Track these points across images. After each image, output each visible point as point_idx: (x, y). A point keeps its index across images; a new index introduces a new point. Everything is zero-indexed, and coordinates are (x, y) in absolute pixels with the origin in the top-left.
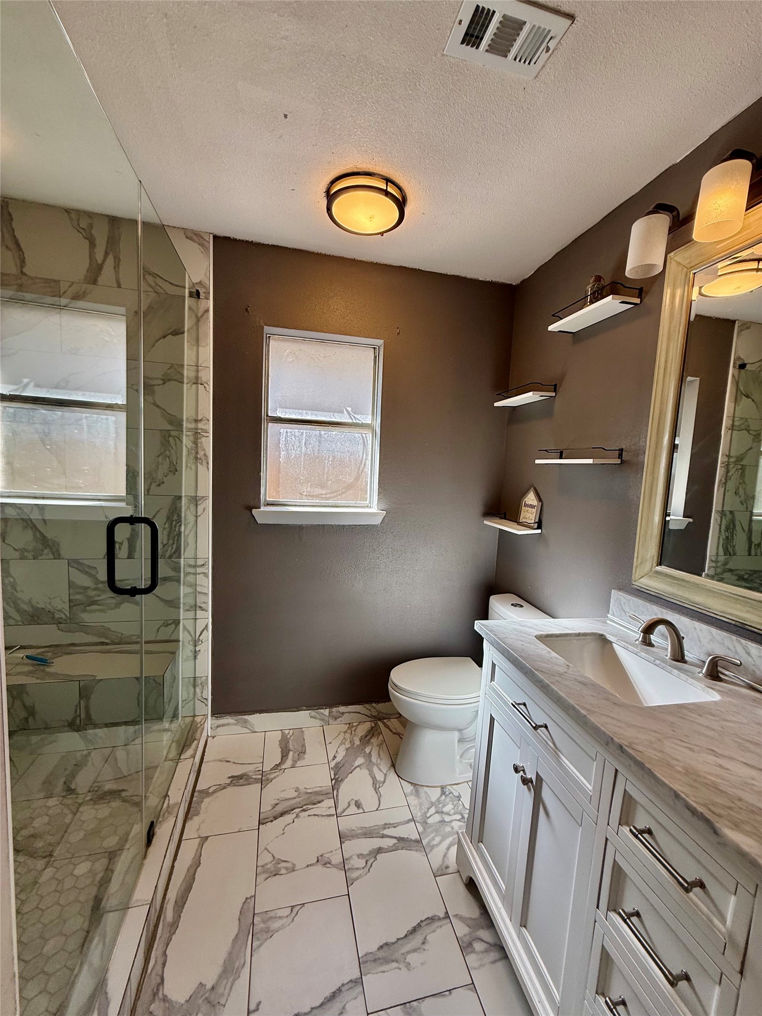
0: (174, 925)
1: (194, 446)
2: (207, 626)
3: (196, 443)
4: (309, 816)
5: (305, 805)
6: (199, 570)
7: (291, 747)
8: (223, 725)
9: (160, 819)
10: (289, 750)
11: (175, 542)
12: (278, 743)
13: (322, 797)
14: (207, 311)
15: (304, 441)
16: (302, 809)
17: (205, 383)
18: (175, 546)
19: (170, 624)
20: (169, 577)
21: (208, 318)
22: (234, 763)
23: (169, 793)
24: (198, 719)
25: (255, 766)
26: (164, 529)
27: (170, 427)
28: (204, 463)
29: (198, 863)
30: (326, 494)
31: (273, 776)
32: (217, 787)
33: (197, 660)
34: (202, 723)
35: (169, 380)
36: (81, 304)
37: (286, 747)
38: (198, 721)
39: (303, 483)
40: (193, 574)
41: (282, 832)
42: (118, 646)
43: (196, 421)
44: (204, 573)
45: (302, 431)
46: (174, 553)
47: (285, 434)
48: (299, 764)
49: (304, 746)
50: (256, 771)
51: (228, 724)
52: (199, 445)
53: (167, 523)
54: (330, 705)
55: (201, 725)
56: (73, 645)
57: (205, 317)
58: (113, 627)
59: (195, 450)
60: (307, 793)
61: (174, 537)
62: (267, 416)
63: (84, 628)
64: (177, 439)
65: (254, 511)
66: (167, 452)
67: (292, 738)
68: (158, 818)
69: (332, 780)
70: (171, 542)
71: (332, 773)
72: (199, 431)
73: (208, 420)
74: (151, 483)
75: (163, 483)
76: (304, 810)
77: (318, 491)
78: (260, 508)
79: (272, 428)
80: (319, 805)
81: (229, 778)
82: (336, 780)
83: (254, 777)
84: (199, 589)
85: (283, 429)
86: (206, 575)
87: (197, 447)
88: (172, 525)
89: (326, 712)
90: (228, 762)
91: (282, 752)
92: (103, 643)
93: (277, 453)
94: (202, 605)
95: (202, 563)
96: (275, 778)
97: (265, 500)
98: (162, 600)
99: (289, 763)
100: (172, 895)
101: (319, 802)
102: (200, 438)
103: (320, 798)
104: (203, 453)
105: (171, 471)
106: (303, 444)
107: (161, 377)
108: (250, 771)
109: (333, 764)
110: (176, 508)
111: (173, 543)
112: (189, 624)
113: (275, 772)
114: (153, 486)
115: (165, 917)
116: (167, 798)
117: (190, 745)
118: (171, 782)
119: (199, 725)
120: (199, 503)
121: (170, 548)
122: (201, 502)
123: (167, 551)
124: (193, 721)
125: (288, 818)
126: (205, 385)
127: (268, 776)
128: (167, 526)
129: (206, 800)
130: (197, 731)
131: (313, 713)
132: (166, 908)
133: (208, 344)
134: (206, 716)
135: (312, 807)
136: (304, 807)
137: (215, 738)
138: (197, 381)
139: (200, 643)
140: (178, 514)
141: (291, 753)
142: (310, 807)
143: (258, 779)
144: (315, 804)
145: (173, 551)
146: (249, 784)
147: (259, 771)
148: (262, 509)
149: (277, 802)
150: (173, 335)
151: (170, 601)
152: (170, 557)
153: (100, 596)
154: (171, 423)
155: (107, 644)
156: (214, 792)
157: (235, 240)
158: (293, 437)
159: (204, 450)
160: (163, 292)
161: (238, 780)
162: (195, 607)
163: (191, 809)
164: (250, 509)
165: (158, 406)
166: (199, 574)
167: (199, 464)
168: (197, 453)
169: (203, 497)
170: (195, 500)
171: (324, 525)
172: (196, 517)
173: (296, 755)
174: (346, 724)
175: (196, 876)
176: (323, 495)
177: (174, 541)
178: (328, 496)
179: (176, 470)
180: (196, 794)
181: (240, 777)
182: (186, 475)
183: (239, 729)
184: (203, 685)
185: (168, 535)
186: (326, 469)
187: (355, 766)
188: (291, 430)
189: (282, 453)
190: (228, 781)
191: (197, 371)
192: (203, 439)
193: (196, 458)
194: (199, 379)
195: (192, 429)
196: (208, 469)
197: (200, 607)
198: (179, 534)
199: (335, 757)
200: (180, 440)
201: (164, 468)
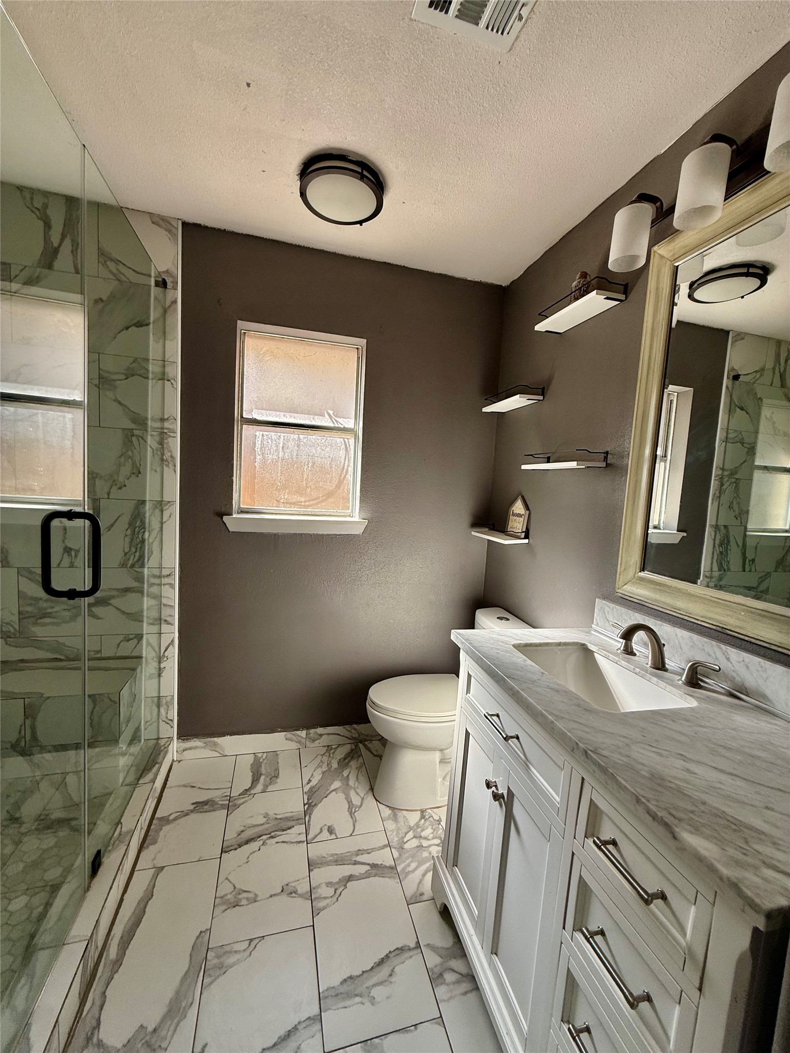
0: (117, 963)
1: (160, 446)
2: (173, 641)
3: (161, 443)
4: (277, 843)
5: (273, 832)
6: (165, 581)
7: (263, 771)
8: (190, 749)
9: (110, 848)
10: (261, 774)
11: (138, 550)
12: (249, 767)
13: (293, 823)
14: (175, 302)
15: (281, 445)
16: (269, 836)
17: (172, 379)
18: (137, 554)
19: (132, 639)
20: (131, 588)
21: (176, 310)
22: (199, 788)
23: (122, 821)
24: (162, 742)
25: (224, 790)
26: (126, 535)
27: (132, 426)
28: (170, 465)
29: (150, 896)
30: (305, 502)
31: (241, 801)
32: (178, 814)
33: (161, 678)
34: (166, 746)
35: (133, 375)
36: (34, 290)
37: (258, 772)
38: (162, 744)
39: (280, 490)
40: (158, 585)
41: (246, 861)
42: (72, 663)
43: (163, 420)
44: (170, 584)
45: (279, 434)
46: (136, 562)
47: (261, 437)
48: (270, 788)
49: (277, 770)
50: (223, 797)
51: (196, 748)
52: (165, 445)
53: (129, 530)
54: (308, 727)
55: (165, 748)
56: (22, 661)
57: (172, 308)
58: (68, 642)
59: (160, 451)
60: (276, 818)
61: (137, 545)
62: (242, 417)
63: (36, 643)
64: (140, 439)
65: (225, 518)
66: (130, 453)
67: (265, 761)
68: (108, 845)
69: (304, 805)
70: (134, 550)
71: (306, 797)
72: (165, 431)
73: (176, 419)
74: (112, 486)
75: (125, 486)
76: (272, 837)
77: (296, 498)
78: (232, 515)
79: (247, 430)
80: (289, 831)
81: (193, 804)
82: (309, 804)
83: (220, 803)
84: (164, 601)
85: (259, 433)
86: (172, 586)
87: (163, 448)
88: (134, 531)
89: (303, 733)
90: (193, 787)
91: (253, 776)
92: (56, 660)
93: (252, 457)
94: (168, 619)
95: (168, 574)
96: (243, 804)
97: (239, 507)
98: (123, 612)
99: (259, 787)
100: (118, 931)
101: (289, 828)
102: (167, 439)
103: (290, 824)
104: (169, 454)
105: (134, 473)
106: (281, 448)
107: (125, 372)
108: (216, 797)
109: (306, 789)
110: (139, 514)
111: (136, 552)
112: (153, 640)
113: (243, 798)
114: (114, 488)
115: (108, 955)
116: (120, 826)
117: (151, 769)
118: (126, 808)
119: (163, 748)
120: (165, 508)
121: (132, 557)
122: (167, 507)
123: (129, 559)
124: (157, 744)
125: (254, 845)
126: (172, 381)
127: (235, 802)
128: (129, 532)
129: (166, 828)
130: (159, 754)
131: (289, 735)
132: (110, 944)
133: (176, 338)
134: (171, 739)
135: (281, 833)
136: (272, 834)
137: (181, 762)
138: (163, 377)
139: (165, 659)
140: (141, 520)
141: (263, 777)
142: (278, 833)
143: (225, 805)
144: (284, 830)
145: (135, 560)
146: (214, 810)
147: (227, 796)
148: (234, 516)
149: (242, 828)
150: (137, 327)
151: (131, 614)
152: (133, 566)
153: (53, 608)
154: (134, 421)
155: (61, 660)
156: (176, 819)
157: (206, 227)
158: (269, 441)
159: (171, 451)
160: (126, 280)
161: (202, 806)
162: (159, 621)
163: (148, 838)
164: (221, 515)
165: (120, 403)
166: (164, 585)
167: (165, 466)
168: (163, 454)
169: (169, 502)
170: (161, 505)
171: (302, 534)
172: (162, 523)
173: (268, 779)
174: (325, 746)
175: (147, 909)
176: (302, 502)
177: (137, 548)
178: (307, 503)
179: (140, 472)
180: (155, 822)
181: (205, 803)
182: (151, 478)
183: (208, 753)
184: (169, 705)
185: (131, 542)
186: (305, 476)
187: (331, 790)
188: (267, 433)
189: (258, 457)
190: (192, 807)
191: (164, 366)
192: (170, 439)
193: (162, 460)
194: (166, 375)
195: (158, 428)
196: (175, 472)
197: (165, 621)
198: (143, 541)
199: (310, 781)
200: (143, 439)
201: (126, 470)
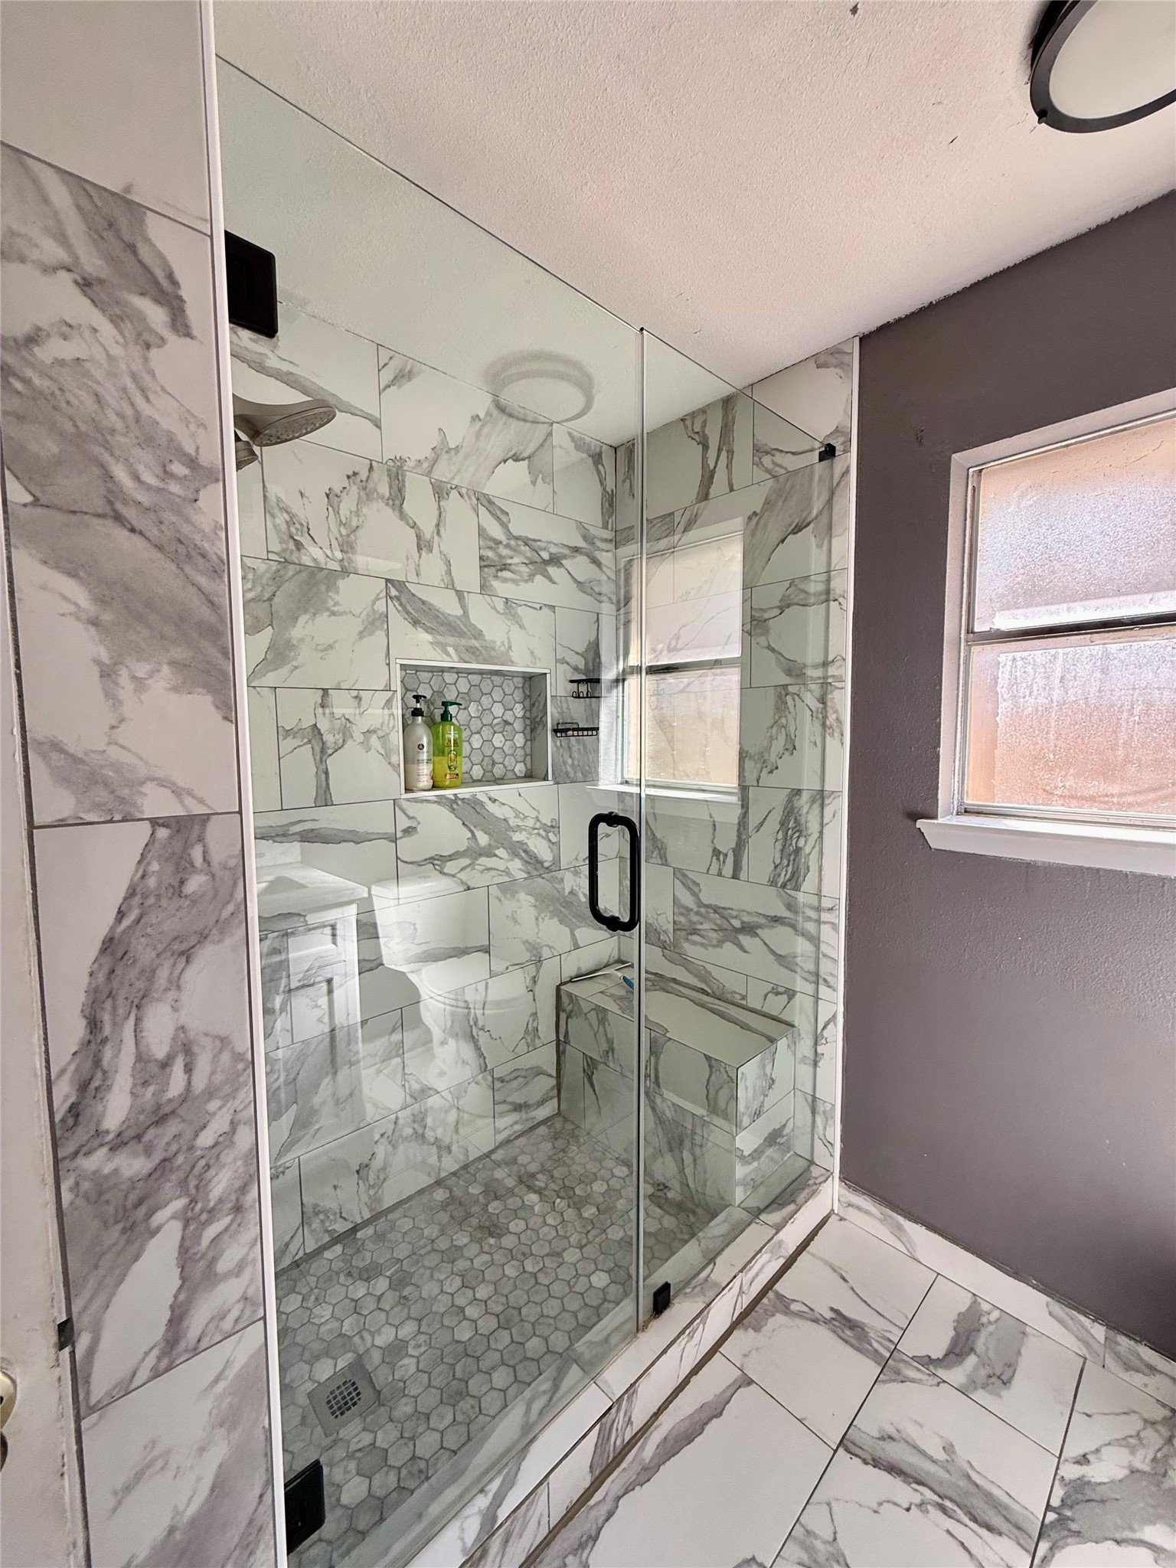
0: (647, 1473)
1: (821, 706)
2: (834, 1016)
3: (823, 700)
4: (948, 1532)
6: (825, 916)
7: (980, 1343)
8: (859, 1208)
9: (688, 1290)
10: (972, 1350)
11: (791, 863)
12: (954, 1316)
13: (1005, 1527)
14: (847, 471)
16: (940, 1501)
17: (840, 596)
18: (790, 869)
19: (781, 994)
20: (780, 918)
22: (852, 1289)
23: (718, 1261)
24: (815, 1171)
26: (777, 840)
27: (787, 680)
28: (836, 734)
29: (719, 1410)
31: (911, 1373)
32: (805, 1309)
33: (818, 1069)
34: (818, 1181)
35: (788, 606)
37: (967, 1339)
38: (814, 1175)
40: (816, 921)
41: (875, 1506)
43: (825, 664)
44: (833, 923)
46: (789, 880)
47: (1009, 663)
49: (1012, 1366)
50: (884, 1337)
52: (829, 703)
53: (780, 832)
57: (842, 483)
58: (716, 972)
59: (822, 713)
60: (969, 1477)
61: (790, 855)
62: (970, 631)
63: (685, 963)
64: (796, 696)
65: (921, 824)
66: (783, 720)
67: (992, 1328)
69: (1048, 1507)
70: (785, 862)
72: (830, 680)
73: (844, 659)
74: (762, 768)
75: (777, 768)
76: (944, 1510)
78: (935, 817)
79: (982, 656)
80: (983, 1532)
81: (832, 1309)
82: (1062, 1520)
83: (876, 1345)
84: (823, 948)
85: (1006, 655)
86: (835, 927)
87: (825, 708)
88: (787, 834)
89: (1099, 1331)
90: (844, 1279)
91: (955, 1342)
92: (703, 991)
93: (990, 706)
94: (829, 978)
95: (830, 906)
96: (913, 1381)
97: (961, 804)
98: (773, 952)
99: (957, 1375)
100: (668, 1422)
101: (990, 1528)
102: (831, 692)
103: (996, 1521)
104: (834, 716)
105: (787, 749)
107: (778, 604)
108: (872, 1328)
110: (792, 808)
111: (788, 865)
112: (809, 1002)
113: (919, 1370)
114: (765, 771)
116: (711, 1266)
118: (727, 1246)
119: (811, 1182)
120: (827, 802)
121: (784, 873)
122: (831, 799)
123: (779, 875)
124: (807, 1170)
125: (905, 1493)
126: (841, 600)
127: (901, 1365)
128: (780, 836)
129: (779, 1319)
130: (803, 1189)
131: (1057, 1308)
133: (847, 529)
134: (829, 1173)
135: (966, 1520)
136: (948, 1503)
138: (827, 596)
139: (824, 1041)
140: (795, 819)
141: (972, 1360)
142: (960, 1514)
143: (881, 1356)
144: (975, 1520)
145: (788, 876)
146: (858, 1350)
147: (891, 1341)
148: (940, 820)
149: (892, 1431)
150: (795, 533)
151: (781, 956)
152: (784, 886)
153: (702, 924)
154: (789, 672)
155: (708, 994)
156: (799, 1315)
158: (1029, 669)
159: (836, 712)
160: (783, 471)
161: (844, 1325)
162: (816, 978)
163: (753, 1313)
164: (915, 816)
165: (773, 650)
166: (825, 923)
167: (828, 736)
168: (825, 717)
169: (833, 792)
170: (821, 797)
172: (822, 825)
173: (983, 1372)
175: (708, 1429)
177: (789, 861)
179: (795, 748)
180: (771, 1294)
181: (852, 1325)
182: (808, 754)
183: (883, 1232)
184: (828, 1117)
185: (782, 850)
188: (1024, 654)
189: (1003, 705)
190: (829, 1315)
191: (828, 580)
192: (836, 693)
193: (824, 725)
194: (832, 592)
195: (819, 678)
196: (842, 744)
197: (825, 980)
198: (798, 850)
200: (800, 698)
201: (778, 745)
